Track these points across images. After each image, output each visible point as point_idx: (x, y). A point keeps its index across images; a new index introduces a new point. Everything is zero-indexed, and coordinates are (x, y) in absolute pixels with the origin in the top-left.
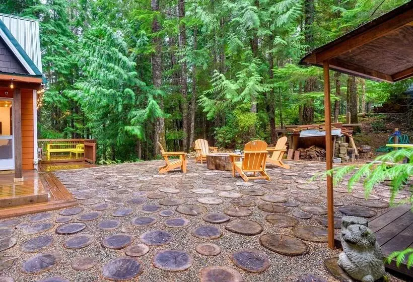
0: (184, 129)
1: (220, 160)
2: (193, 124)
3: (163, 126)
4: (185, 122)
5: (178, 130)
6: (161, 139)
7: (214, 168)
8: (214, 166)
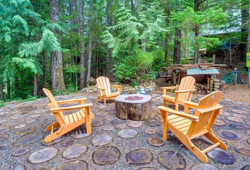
0: (82, 65)
1: (135, 108)
2: (90, 60)
3: (60, 61)
4: (83, 58)
5: (76, 65)
6: (58, 74)
7: (127, 117)
8: (126, 115)
